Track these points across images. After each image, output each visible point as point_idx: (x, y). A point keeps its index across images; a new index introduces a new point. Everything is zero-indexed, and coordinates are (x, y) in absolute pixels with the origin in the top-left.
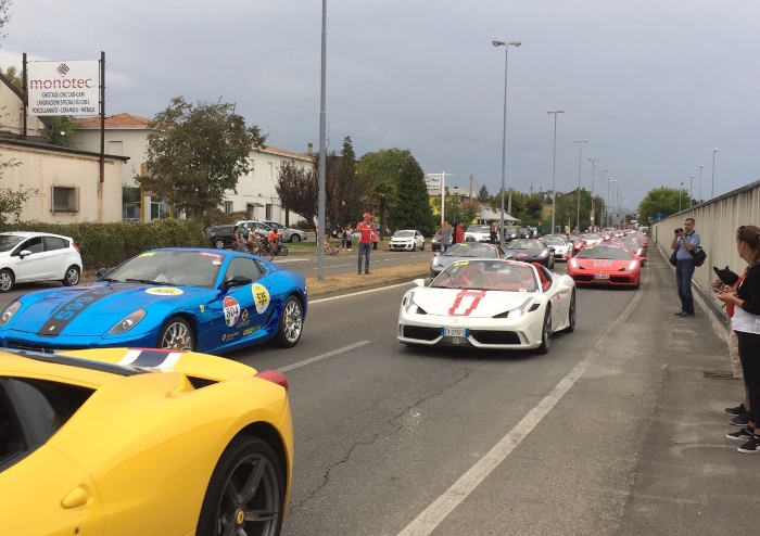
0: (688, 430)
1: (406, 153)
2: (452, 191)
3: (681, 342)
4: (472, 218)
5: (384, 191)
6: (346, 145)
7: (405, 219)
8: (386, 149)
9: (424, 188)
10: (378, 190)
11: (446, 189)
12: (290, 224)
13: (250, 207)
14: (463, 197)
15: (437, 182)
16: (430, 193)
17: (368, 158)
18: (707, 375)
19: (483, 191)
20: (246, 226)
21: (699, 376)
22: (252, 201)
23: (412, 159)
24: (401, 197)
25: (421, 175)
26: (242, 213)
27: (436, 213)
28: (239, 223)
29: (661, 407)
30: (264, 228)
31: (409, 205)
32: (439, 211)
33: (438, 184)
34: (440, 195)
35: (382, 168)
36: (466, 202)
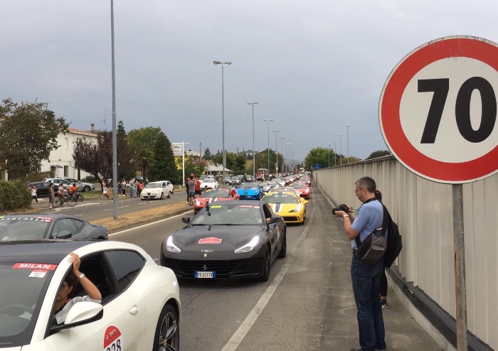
1: (158, 130)
2: (189, 154)
4: (202, 171)
5: (145, 156)
6: (120, 126)
7: (160, 173)
9: (170, 153)
10: (142, 155)
11: (185, 153)
12: (81, 179)
13: (53, 168)
14: (197, 157)
15: (179, 149)
16: (175, 154)
17: (132, 133)
19: (207, 151)
22: (54, 164)
23: (162, 134)
24: (156, 159)
25: (169, 145)
26: (47, 172)
27: (179, 168)
28: (47, 180)
30: (66, 183)
31: (162, 164)
32: (181, 167)
33: (180, 149)
34: (182, 157)
35: (143, 140)
36: (198, 160)
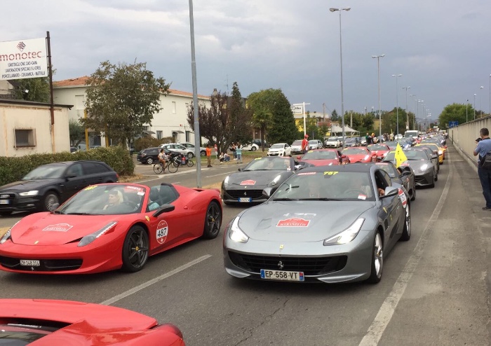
1: (279, 92)
2: (311, 115)
4: (327, 131)
5: (263, 118)
6: (234, 88)
7: (279, 135)
8: (265, 89)
9: (291, 114)
10: (259, 117)
11: (308, 113)
12: (203, 143)
13: (175, 134)
14: (320, 118)
15: (299, 111)
16: (295, 117)
17: (253, 97)
19: (334, 113)
20: (169, 147)
22: (176, 129)
23: (283, 95)
24: (275, 121)
25: (289, 106)
26: (169, 138)
27: (300, 130)
28: (163, 145)
30: (181, 148)
31: (281, 126)
32: (303, 129)
33: (301, 110)
34: (303, 118)
35: (262, 103)
36: (322, 121)
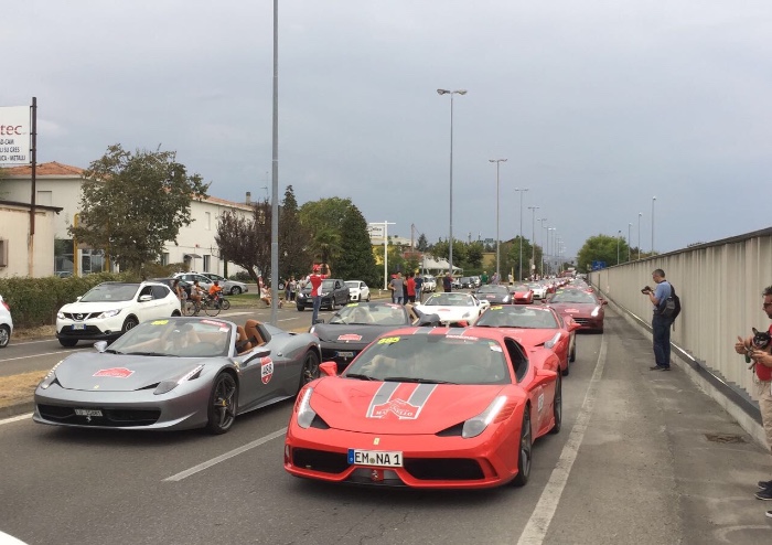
0: (721, 507)
1: (347, 202)
2: (395, 241)
3: (668, 400)
4: (416, 267)
5: (326, 241)
6: (288, 194)
7: (348, 269)
8: (326, 198)
9: (365, 238)
10: (321, 240)
11: (389, 238)
12: (229, 276)
13: (187, 258)
14: (406, 246)
15: (379, 232)
16: (373, 242)
17: (309, 207)
18: (710, 437)
19: (422, 240)
20: (184, 278)
21: (703, 439)
22: (189, 252)
23: (354, 208)
24: (343, 247)
25: (364, 225)
26: (178, 264)
27: (379, 262)
28: (177, 275)
29: (680, 479)
30: (204, 280)
31: (352, 254)
32: (382, 261)
33: (381, 233)
34: (383, 245)
35: (322, 218)
36: (408, 251)
